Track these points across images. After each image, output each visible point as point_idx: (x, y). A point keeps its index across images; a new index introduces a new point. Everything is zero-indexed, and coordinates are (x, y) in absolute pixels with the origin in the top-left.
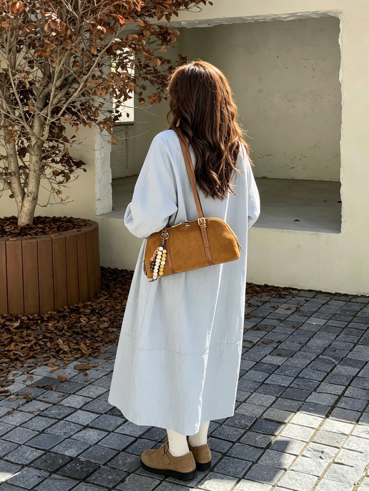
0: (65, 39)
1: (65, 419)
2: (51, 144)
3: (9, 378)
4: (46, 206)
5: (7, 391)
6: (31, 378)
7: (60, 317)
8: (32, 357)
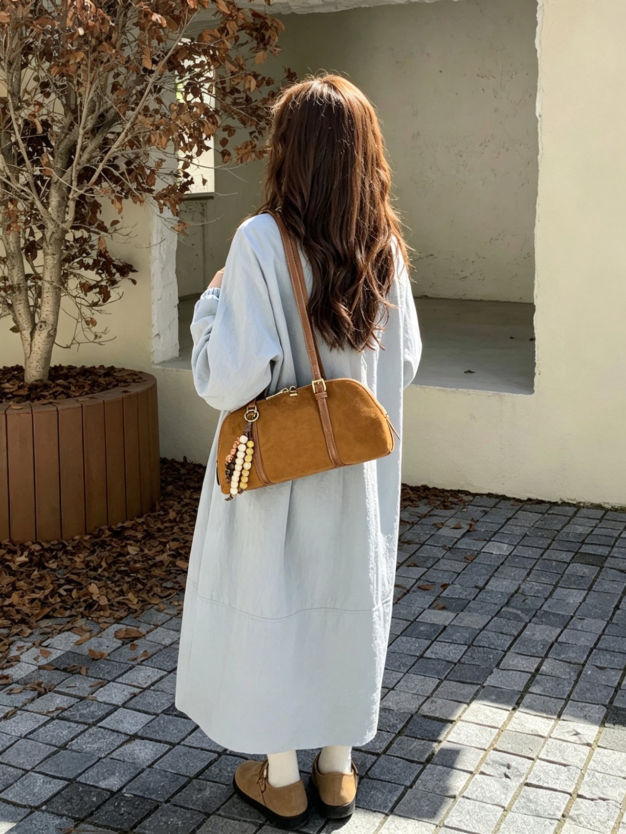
0: (100, 42)
1: (99, 724)
2: (78, 234)
3: (12, 655)
4: (68, 347)
5: (7, 677)
6: (46, 654)
7: (93, 545)
8: (47, 617)
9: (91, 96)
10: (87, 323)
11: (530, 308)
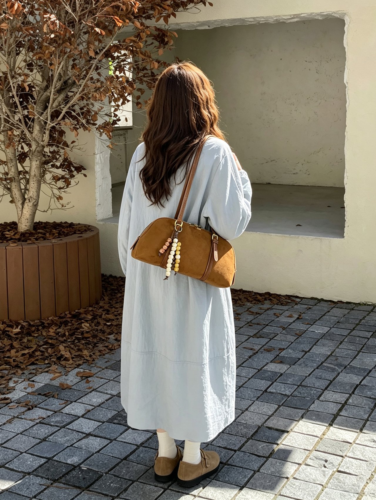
0: (64, 41)
1: (67, 427)
2: (52, 149)
3: (10, 386)
4: (46, 211)
5: (7, 399)
6: (32, 386)
7: (61, 323)
8: (33, 364)
9: (58, 72)
10: (57, 198)
11: (342, 190)
